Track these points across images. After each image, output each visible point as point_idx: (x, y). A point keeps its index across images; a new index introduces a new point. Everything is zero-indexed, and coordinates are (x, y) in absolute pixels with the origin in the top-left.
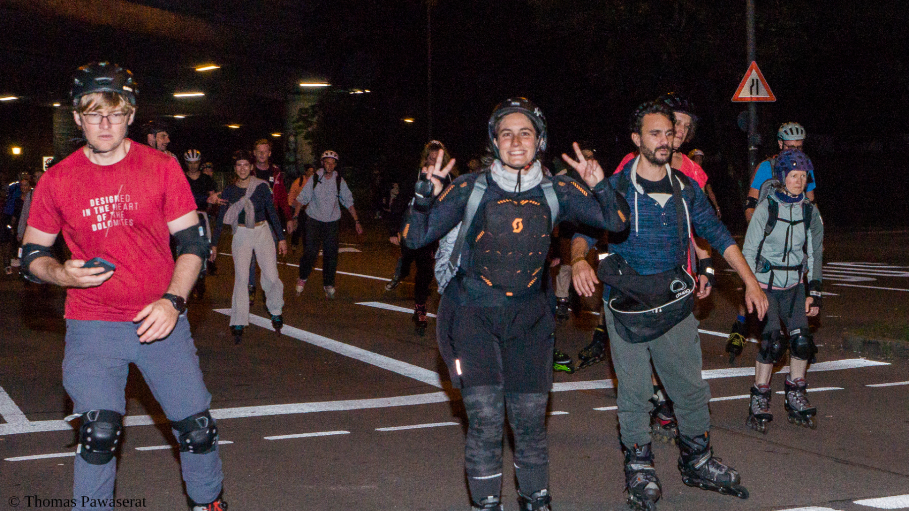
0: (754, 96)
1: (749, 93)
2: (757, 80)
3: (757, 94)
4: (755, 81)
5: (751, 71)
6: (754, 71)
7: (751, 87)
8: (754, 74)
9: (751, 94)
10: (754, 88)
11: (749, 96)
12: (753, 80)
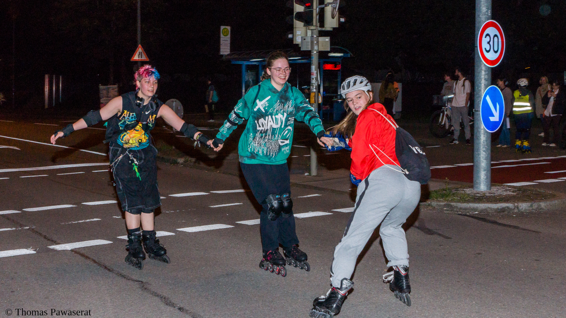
0: (140, 58)
1: (138, 57)
2: (141, 52)
3: (141, 58)
4: (141, 53)
5: (139, 48)
6: (140, 49)
7: (139, 55)
8: (140, 50)
9: (139, 58)
10: (140, 55)
11: (138, 59)
12: (140, 52)
